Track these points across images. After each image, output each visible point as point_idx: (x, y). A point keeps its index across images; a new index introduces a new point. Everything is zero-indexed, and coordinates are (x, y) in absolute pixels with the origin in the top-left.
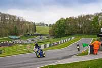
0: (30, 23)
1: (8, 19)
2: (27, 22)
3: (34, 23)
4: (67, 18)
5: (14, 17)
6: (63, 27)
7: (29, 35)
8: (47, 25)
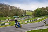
0: (23, 10)
1: (13, 8)
2: (22, 10)
3: (25, 10)
4: (41, 8)
5: (16, 7)
6: (39, 12)
7: (23, 16)
8: (31, 11)
